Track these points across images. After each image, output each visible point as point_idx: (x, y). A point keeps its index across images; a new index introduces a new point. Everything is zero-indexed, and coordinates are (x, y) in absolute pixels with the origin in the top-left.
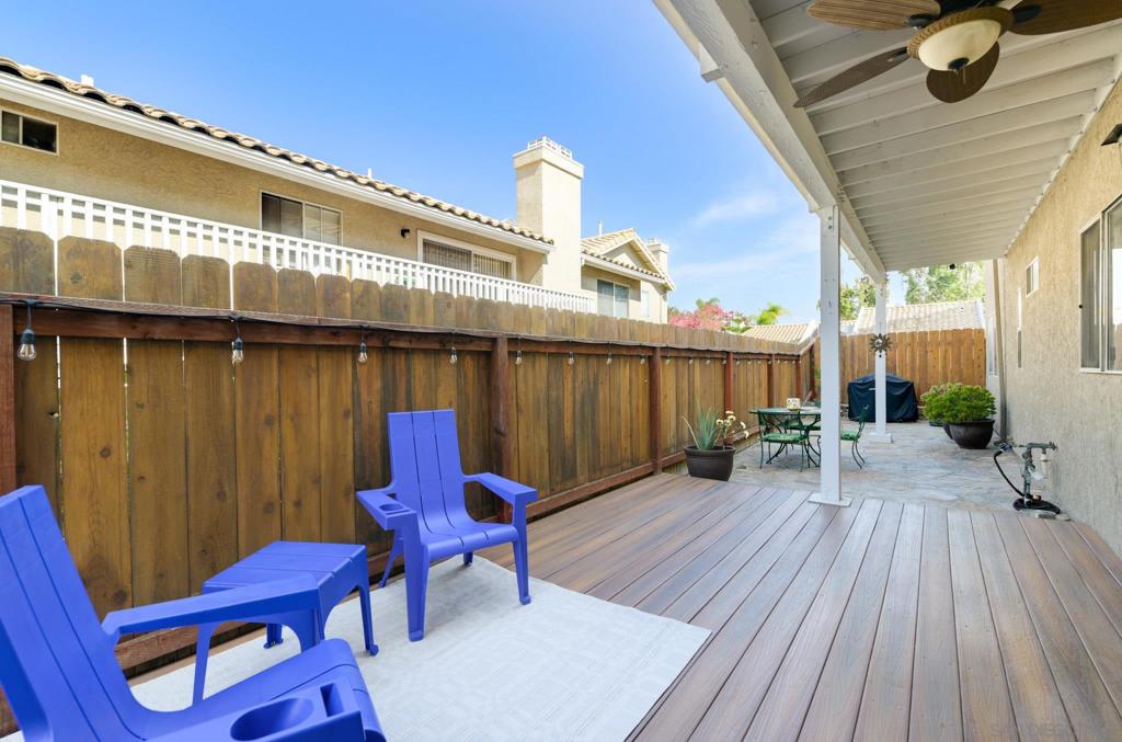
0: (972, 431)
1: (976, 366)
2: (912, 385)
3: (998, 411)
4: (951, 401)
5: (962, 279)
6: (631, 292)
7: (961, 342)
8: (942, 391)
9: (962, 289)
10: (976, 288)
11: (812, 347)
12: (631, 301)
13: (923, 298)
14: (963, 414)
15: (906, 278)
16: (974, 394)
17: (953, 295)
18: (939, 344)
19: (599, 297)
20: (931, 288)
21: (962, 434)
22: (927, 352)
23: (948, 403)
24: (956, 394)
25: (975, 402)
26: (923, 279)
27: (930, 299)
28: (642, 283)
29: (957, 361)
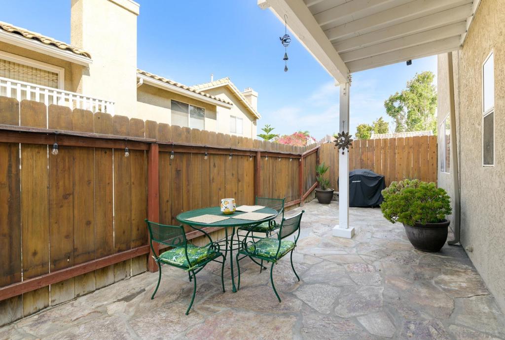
0: (427, 233)
1: (430, 164)
2: (383, 179)
3: (453, 211)
4: (406, 199)
5: (423, 120)
6: (206, 112)
7: (419, 146)
8: (400, 187)
9: (423, 125)
10: (430, 126)
11: (317, 149)
12: (206, 119)
13: (404, 130)
14: (418, 216)
15: (395, 120)
16: (429, 194)
17: (418, 128)
18: (404, 148)
19: (172, 113)
20: (408, 125)
21: (417, 236)
22: (395, 154)
23: (402, 202)
24: (411, 192)
25: (430, 203)
26: (404, 120)
27: (407, 131)
28: (218, 107)
29: (417, 161)
